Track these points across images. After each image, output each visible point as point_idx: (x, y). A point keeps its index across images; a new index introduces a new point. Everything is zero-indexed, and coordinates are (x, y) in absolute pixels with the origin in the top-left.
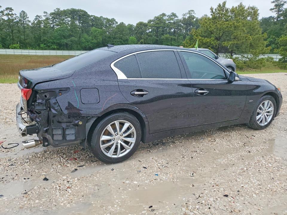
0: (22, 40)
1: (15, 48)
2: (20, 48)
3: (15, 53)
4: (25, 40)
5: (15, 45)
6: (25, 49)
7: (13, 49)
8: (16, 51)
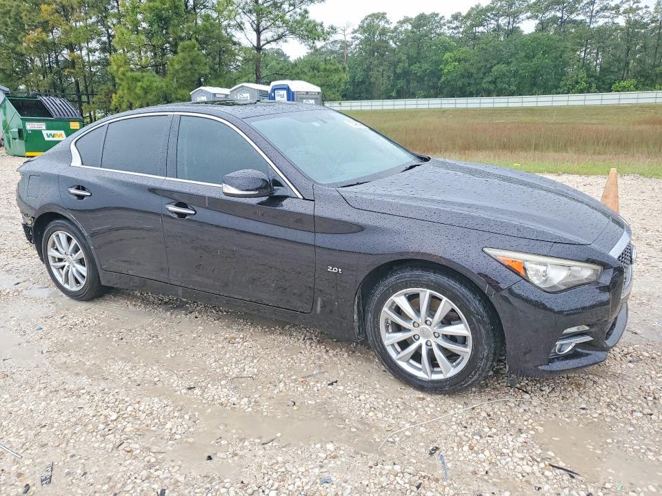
0: (647, 67)
1: (624, 89)
2: (637, 88)
3: (622, 102)
4: (654, 66)
5: (623, 83)
6: (648, 90)
7: (618, 91)
8: (624, 95)
